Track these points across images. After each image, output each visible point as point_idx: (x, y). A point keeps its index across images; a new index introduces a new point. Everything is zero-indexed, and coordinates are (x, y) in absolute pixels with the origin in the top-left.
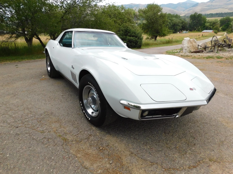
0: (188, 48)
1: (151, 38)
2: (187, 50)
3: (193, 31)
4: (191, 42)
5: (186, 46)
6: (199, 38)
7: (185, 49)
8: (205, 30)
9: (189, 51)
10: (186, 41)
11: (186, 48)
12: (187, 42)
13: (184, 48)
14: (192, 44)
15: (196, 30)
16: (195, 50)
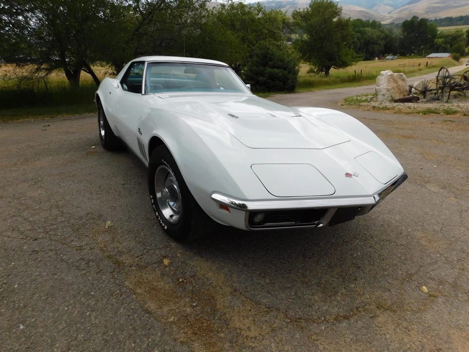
0: (388, 93)
1: (317, 71)
2: (387, 96)
3: (408, 55)
4: (394, 79)
5: (385, 88)
6: (420, 70)
7: (382, 93)
8: (432, 54)
9: (390, 98)
10: (383, 77)
11: (384, 92)
12: (386, 79)
13: (379, 93)
14: (397, 83)
15: (414, 53)
16: (402, 97)
